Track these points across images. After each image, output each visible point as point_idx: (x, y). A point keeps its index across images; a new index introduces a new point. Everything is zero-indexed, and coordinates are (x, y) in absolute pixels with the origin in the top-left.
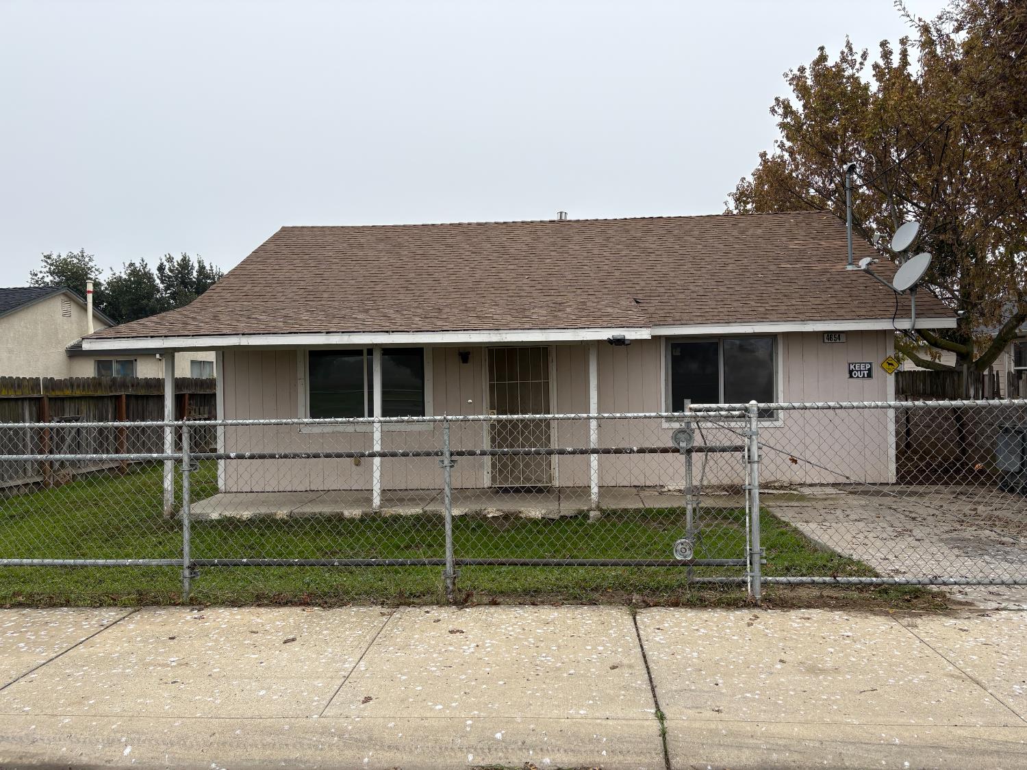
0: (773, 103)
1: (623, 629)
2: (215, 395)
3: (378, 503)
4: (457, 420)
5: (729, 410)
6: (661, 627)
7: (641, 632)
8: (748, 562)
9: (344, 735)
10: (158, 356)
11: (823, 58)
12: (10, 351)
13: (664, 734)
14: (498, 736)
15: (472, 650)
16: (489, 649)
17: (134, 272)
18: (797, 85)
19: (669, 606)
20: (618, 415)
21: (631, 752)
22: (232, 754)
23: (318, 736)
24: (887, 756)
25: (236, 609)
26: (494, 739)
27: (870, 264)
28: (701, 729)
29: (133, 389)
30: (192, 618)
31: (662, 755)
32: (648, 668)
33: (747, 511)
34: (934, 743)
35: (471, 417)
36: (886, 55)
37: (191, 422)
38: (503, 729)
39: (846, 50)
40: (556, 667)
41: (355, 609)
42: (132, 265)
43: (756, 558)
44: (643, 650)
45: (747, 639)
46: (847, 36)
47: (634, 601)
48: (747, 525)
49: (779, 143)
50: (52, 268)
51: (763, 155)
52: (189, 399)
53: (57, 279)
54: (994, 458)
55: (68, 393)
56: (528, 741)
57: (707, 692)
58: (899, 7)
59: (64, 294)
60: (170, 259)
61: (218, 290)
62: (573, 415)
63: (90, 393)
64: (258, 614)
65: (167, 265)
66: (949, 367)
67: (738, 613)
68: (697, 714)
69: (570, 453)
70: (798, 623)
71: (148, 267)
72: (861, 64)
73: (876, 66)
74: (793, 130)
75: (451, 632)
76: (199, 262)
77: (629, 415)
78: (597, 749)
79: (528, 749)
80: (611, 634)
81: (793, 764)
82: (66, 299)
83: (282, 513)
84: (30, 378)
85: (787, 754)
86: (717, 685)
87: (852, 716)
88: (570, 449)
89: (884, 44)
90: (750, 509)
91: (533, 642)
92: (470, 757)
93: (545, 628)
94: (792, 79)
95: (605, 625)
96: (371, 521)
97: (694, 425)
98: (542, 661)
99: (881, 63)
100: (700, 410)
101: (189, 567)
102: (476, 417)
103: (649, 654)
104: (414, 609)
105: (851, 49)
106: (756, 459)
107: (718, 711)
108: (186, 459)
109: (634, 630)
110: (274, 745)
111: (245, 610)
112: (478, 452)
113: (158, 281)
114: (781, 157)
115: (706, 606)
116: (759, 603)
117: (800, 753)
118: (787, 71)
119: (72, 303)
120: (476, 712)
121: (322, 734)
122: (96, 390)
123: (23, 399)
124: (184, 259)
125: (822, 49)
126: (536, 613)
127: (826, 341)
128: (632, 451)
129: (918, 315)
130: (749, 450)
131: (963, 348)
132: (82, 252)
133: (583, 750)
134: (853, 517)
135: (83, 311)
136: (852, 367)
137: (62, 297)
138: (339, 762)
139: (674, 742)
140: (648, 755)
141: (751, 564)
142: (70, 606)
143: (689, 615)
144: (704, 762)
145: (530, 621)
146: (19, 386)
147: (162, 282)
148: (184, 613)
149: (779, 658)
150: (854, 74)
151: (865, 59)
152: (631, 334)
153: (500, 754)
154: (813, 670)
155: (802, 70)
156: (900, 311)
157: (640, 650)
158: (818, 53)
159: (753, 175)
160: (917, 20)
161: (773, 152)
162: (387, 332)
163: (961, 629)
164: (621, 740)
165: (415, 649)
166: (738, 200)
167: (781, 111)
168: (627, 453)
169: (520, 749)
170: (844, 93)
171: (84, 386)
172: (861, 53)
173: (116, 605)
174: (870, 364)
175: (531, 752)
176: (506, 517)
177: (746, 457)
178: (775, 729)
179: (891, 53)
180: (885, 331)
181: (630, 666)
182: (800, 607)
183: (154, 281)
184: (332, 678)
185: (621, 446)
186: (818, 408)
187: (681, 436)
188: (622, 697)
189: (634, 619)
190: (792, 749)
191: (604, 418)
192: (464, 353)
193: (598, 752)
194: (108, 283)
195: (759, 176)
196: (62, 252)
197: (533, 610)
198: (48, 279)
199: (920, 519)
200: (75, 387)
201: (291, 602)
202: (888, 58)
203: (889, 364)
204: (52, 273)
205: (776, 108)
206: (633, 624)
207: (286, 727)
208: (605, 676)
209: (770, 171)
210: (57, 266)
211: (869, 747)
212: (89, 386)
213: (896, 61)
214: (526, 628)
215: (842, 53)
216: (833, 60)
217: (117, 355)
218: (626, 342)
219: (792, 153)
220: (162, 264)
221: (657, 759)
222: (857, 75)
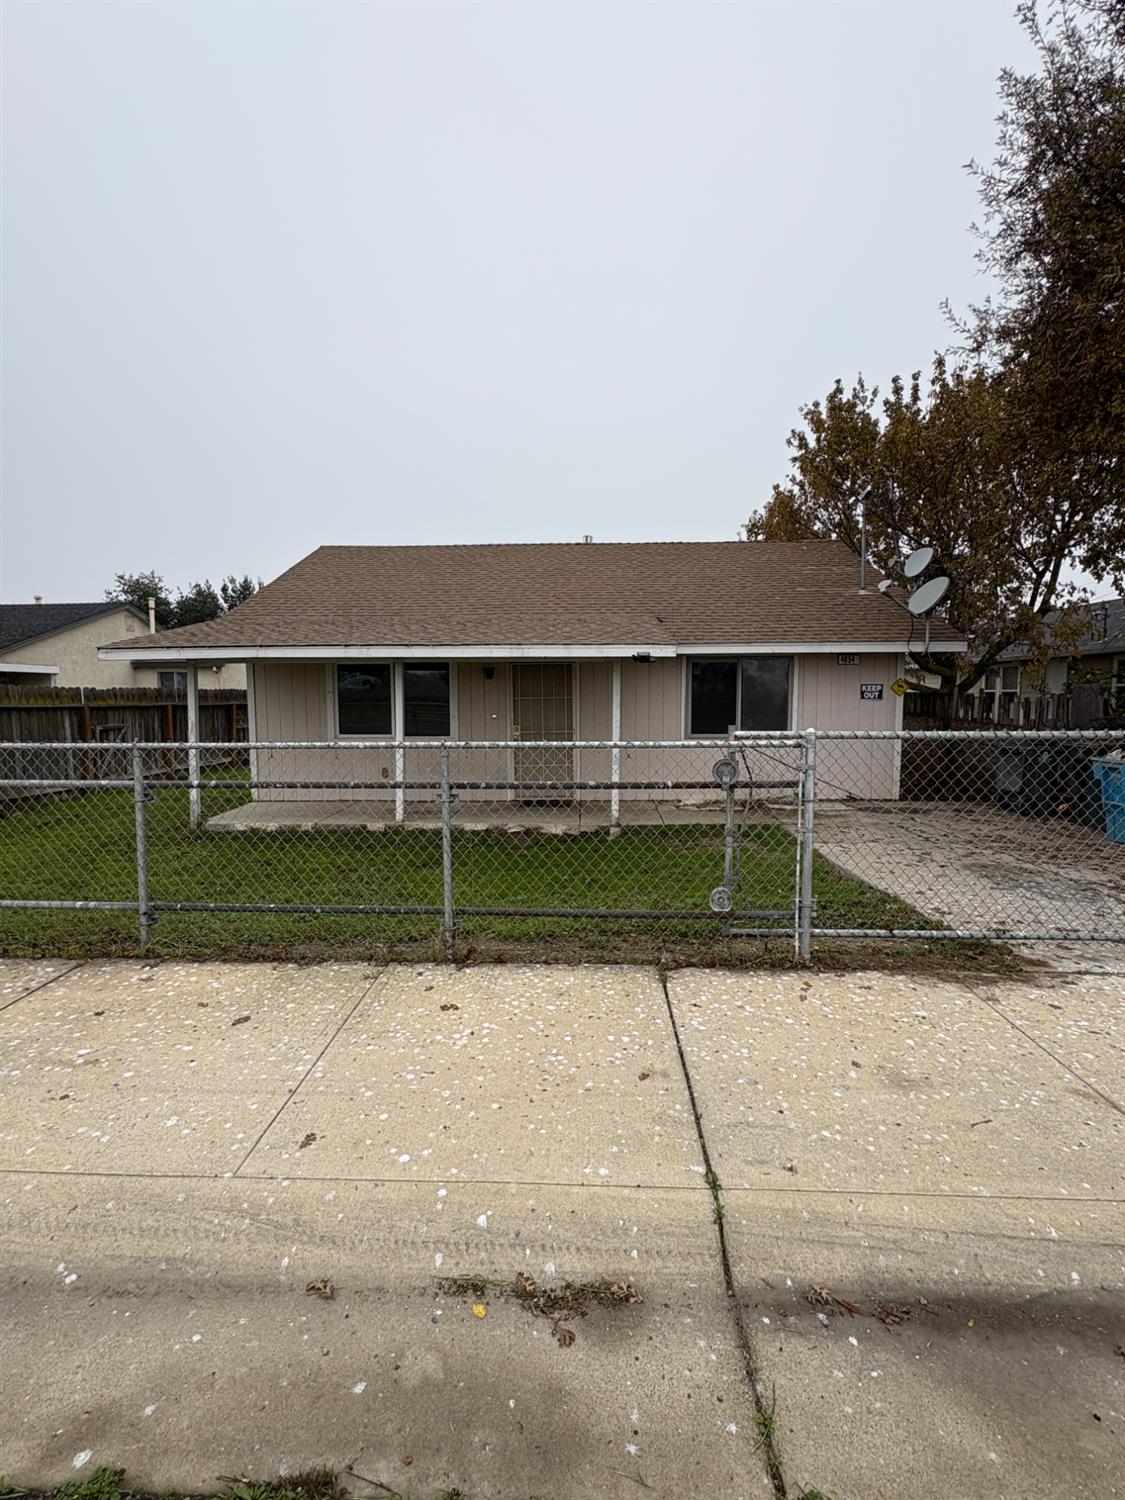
0: (790, 435)
1: (653, 1005)
2: (246, 705)
3: (401, 817)
4: (458, 747)
5: (780, 738)
6: (697, 1002)
7: (674, 1010)
8: (797, 916)
9: (260, 1215)
10: (214, 669)
11: (839, 390)
12: (75, 662)
13: (720, 1219)
14: (482, 1220)
15: (464, 1041)
16: (486, 1040)
17: (200, 593)
18: (812, 419)
19: (704, 967)
20: (651, 743)
21: (673, 1254)
22: (92, 1244)
23: (222, 1216)
24: (1044, 1261)
25: (196, 965)
26: (475, 1227)
27: (889, 586)
28: (772, 1209)
29: (179, 700)
30: (139, 979)
31: (718, 1259)
32: (687, 1075)
33: (798, 858)
34: (1107, 1238)
35: (474, 744)
36: (897, 390)
37: (143, 745)
38: (489, 1207)
39: (858, 387)
40: (569, 1075)
41: (336, 968)
42: (197, 585)
43: (806, 912)
44: (678, 1042)
45: (804, 1022)
46: (860, 373)
47: (663, 960)
48: (798, 873)
49: (790, 477)
50: (126, 587)
51: (776, 487)
52: (237, 709)
53: (130, 598)
54: (994, 776)
55: (111, 703)
56: (524, 1232)
57: (770, 1127)
58: (945, 309)
59: (128, 610)
60: (233, 581)
61: (252, 604)
62: (597, 743)
63: (135, 704)
64: (219, 973)
65: (230, 586)
66: (936, 689)
67: (786, 978)
68: (763, 1177)
69: (591, 787)
70: (859, 995)
71: (212, 588)
72: (872, 400)
73: (886, 402)
74: (806, 462)
75: (444, 1008)
76: (260, 584)
77: (664, 743)
78: (624, 1246)
79: (523, 1246)
80: (637, 1014)
81: (909, 1274)
82: (128, 614)
83: (307, 825)
84: (70, 688)
85: (900, 1257)
86: (782, 1112)
87: (977, 1180)
88: (592, 783)
89: (895, 380)
90: (801, 856)
91: (542, 1026)
92: (439, 1259)
93: (558, 1003)
94: (807, 414)
95: (630, 997)
96: (392, 834)
97: (738, 756)
98: (550, 1062)
99: (892, 399)
100: (747, 738)
101: (145, 914)
102: (480, 743)
103: (687, 1049)
104: (405, 967)
105: (862, 386)
106: (812, 798)
107: (791, 1169)
108: (138, 788)
109: (666, 1006)
110: (157, 1230)
111: (208, 967)
112: (484, 785)
113: (221, 601)
114: (791, 491)
115: (747, 968)
116: (807, 963)
117: (918, 1254)
118: (802, 405)
119: (136, 620)
120: (454, 1171)
121: (228, 1211)
122: (141, 701)
123: (62, 709)
124: (246, 581)
125: (838, 381)
126: (548, 977)
127: (841, 662)
128: (666, 786)
129: (932, 639)
130: (803, 786)
131: (947, 672)
132: (152, 573)
133: (604, 1248)
134: (867, 836)
135: (146, 628)
136: (864, 688)
137: (125, 613)
138: (248, 1264)
139: (735, 1235)
140: (698, 1258)
141: (800, 918)
142: (9, 957)
143: (729, 981)
144: (781, 1272)
145: (539, 991)
146: (57, 696)
147: (226, 602)
148: (133, 970)
149: (850, 1059)
150: (864, 411)
151: (875, 396)
152: (656, 652)
153: (483, 1254)
154: (901, 1083)
155: (816, 405)
156: (914, 635)
157: (675, 1042)
158: (835, 386)
159: (765, 508)
160: (962, 324)
161: (786, 486)
162: (407, 645)
163: (1052, 1006)
164: (658, 1231)
165: (393, 1037)
166: (750, 531)
167: (796, 443)
168: (659, 787)
169: (512, 1246)
170: (855, 428)
171: (128, 696)
172: (872, 390)
173: (60, 956)
174: (882, 685)
175: (528, 1252)
176: (528, 832)
177: (800, 795)
178: (879, 1208)
179: (902, 389)
180: (896, 654)
181: (665, 1075)
182: (855, 969)
183: (218, 600)
184: (274, 1093)
185: (653, 780)
186: (885, 737)
187: (726, 770)
188: (657, 1139)
189: (665, 987)
190: (905, 1247)
191: (634, 747)
192: (488, 669)
193: (625, 1251)
194: (178, 603)
195: (771, 509)
196: (135, 573)
197: (546, 973)
198: (122, 598)
199: (933, 840)
200: (119, 697)
201: (263, 956)
202: (899, 394)
203: (900, 686)
204: (126, 592)
205: (792, 440)
206: (663, 996)
207: (181, 1198)
208: (633, 1095)
209: (782, 502)
210: (130, 586)
211: (1014, 1244)
212: (133, 696)
213: (906, 398)
214: (535, 1003)
215: (855, 390)
216: (846, 396)
217: (179, 667)
218: (652, 660)
219: (802, 485)
220: (225, 586)
221: (712, 1265)
222: (867, 411)
